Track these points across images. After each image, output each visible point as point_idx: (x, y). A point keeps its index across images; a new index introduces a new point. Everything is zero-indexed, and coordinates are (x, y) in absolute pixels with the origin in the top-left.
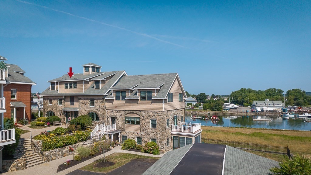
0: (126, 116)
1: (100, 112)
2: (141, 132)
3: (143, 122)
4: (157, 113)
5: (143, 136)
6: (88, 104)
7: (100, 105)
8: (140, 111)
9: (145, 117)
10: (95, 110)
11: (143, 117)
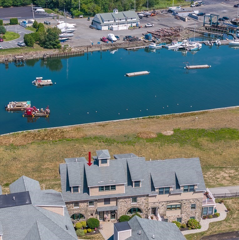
0: (168, 205)
1: (143, 207)
2: (181, 214)
3: (184, 207)
4: (197, 200)
5: (183, 217)
6: (130, 202)
7: (144, 201)
8: (182, 200)
9: (187, 204)
10: (138, 206)
11: (185, 203)
